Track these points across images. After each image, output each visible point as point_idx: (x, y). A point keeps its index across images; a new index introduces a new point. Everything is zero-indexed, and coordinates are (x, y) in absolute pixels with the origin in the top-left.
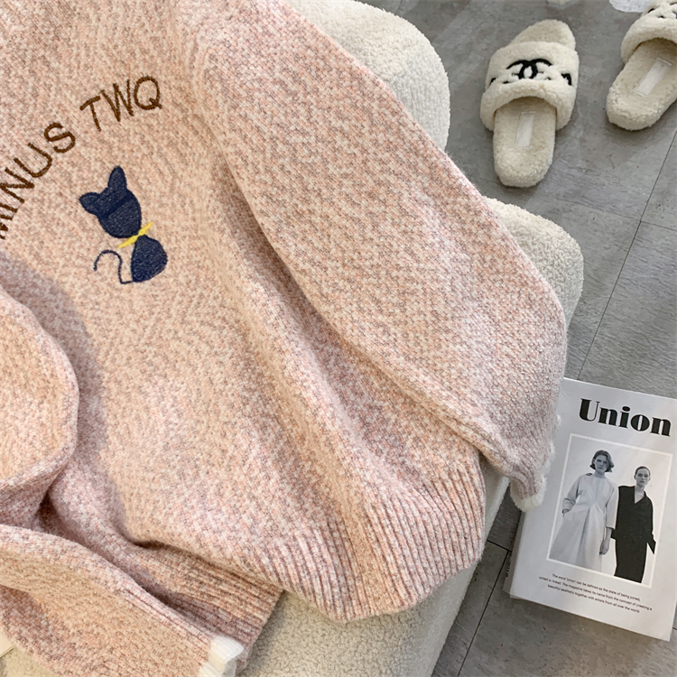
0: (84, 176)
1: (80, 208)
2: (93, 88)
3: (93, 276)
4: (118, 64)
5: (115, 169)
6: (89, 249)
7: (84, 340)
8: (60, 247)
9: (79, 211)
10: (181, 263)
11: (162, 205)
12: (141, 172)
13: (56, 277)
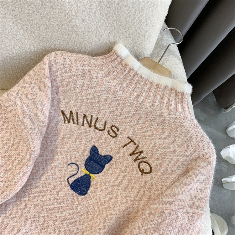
0: (103, 145)
1: (90, 147)
2: (138, 140)
3: (65, 165)
4: (151, 153)
5: (111, 156)
6: (75, 158)
7: (38, 177)
8: (71, 146)
9: (89, 147)
10: (85, 203)
11: (105, 183)
12: (114, 169)
13: (58, 150)
